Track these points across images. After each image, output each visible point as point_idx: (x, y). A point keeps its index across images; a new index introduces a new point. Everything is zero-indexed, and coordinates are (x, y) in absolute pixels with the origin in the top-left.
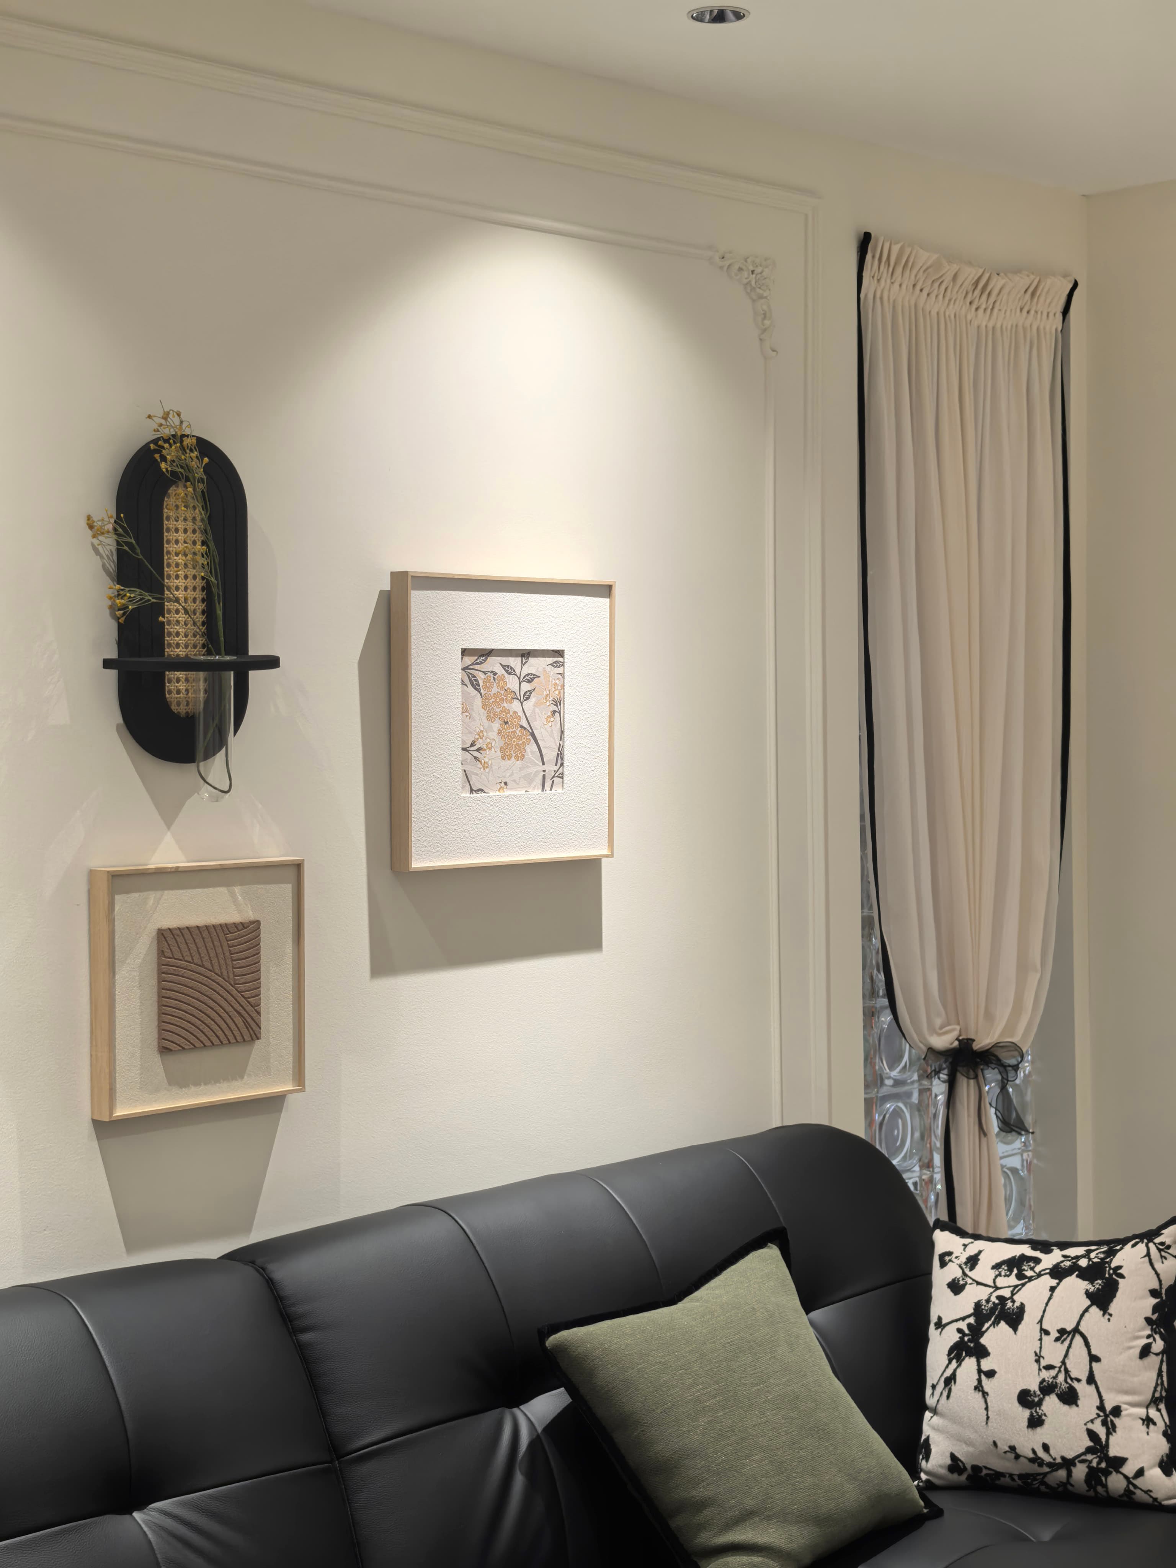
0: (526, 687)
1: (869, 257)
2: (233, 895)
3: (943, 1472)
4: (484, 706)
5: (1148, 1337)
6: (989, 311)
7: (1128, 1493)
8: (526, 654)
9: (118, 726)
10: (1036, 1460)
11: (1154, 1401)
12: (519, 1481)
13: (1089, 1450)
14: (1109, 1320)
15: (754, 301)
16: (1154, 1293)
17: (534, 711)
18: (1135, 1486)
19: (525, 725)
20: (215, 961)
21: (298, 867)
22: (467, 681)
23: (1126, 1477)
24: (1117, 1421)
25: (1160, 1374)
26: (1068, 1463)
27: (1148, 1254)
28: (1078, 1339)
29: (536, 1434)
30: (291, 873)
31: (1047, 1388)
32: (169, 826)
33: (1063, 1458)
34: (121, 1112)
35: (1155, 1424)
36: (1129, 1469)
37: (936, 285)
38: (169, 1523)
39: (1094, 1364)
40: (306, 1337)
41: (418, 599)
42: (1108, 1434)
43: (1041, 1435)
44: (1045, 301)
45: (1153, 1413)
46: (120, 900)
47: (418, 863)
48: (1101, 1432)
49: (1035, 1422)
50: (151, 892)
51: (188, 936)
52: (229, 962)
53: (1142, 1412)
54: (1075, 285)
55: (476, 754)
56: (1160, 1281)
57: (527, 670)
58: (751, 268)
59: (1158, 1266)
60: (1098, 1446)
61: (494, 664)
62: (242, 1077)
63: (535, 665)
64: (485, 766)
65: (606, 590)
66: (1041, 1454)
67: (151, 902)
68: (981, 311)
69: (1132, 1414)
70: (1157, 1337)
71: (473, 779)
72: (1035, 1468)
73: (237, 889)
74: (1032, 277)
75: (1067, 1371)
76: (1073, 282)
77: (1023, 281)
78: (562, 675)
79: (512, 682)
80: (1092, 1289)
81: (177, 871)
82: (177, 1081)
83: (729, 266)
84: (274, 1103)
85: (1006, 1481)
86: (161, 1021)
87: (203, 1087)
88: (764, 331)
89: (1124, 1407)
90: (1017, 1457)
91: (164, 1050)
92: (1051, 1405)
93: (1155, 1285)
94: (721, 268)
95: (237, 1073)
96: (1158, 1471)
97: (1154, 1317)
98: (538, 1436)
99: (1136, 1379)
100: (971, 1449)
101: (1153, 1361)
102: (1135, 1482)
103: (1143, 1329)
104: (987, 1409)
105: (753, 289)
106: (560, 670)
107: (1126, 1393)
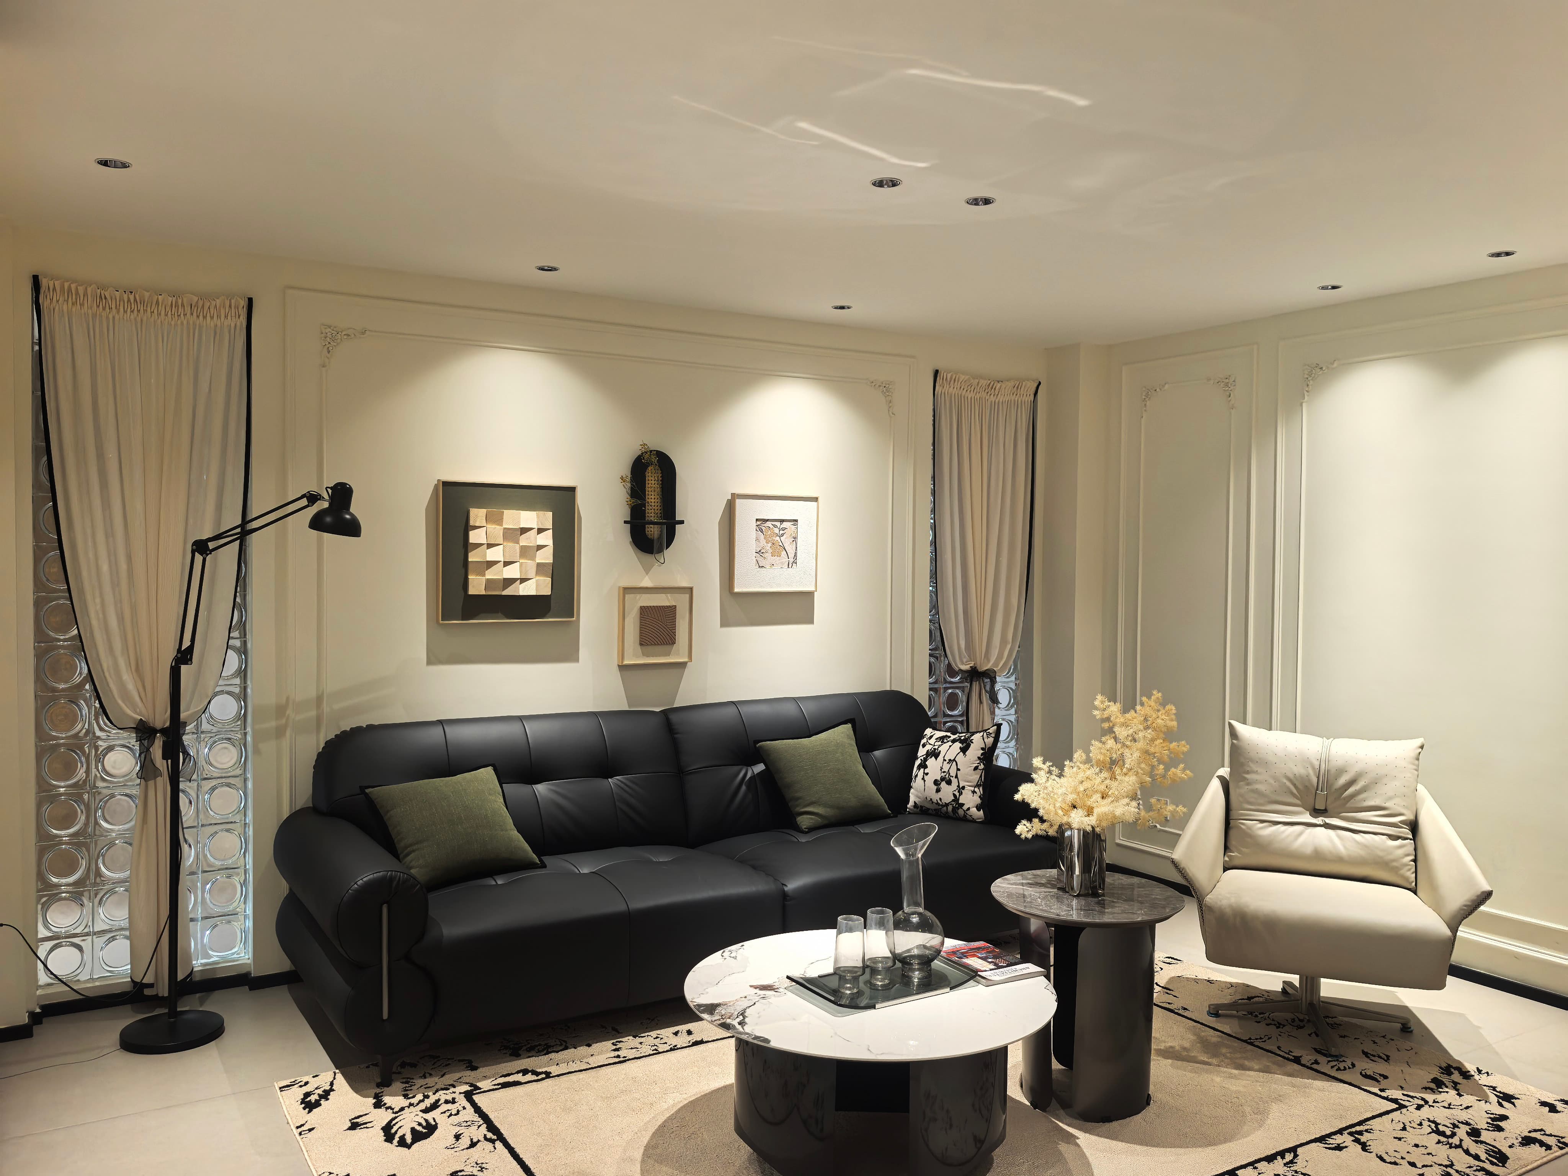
0: (781, 532)
1: (938, 378)
2: (667, 596)
3: (912, 808)
4: (765, 538)
5: (978, 763)
6: (995, 396)
7: (965, 816)
8: (782, 521)
9: (630, 542)
10: (937, 804)
11: (978, 786)
12: (744, 788)
13: (953, 801)
14: (965, 757)
15: (885, 397)
16: (982, 749)
17: (785, 540)
18: (967, 814)
19: (781, 544)
20: (660, 618)
21: (691, 589)
22: (758, 529)
23: (964, 810)
24: (963, 791)
25: (981, 776)
26: (947, 805)
27: (983, 736)
28: (954, 763)
29: (753, 775)
30: (690, 590)
31: (943, 779)
32: (647, 574)
33: (945, 803)
34: (626, 662)
35: (976, 793)
36: (965, 808)
37: (969, 387)
38: (619, 783)
39: (958, 771)
40: (676, 736)
41: (738, 502)
42: (960, 795)
43: (940, 795)
44: (1024, 390)
45: (976, 789)
46: (627, 596)
47: (736, 590)
48: (958, 794)
49: (938, 791)
50: (638, 595)
51: (650, 609)
52: (664, 618)
53: (972, 789)
54: (1040, 383)
55: (761, 554)
56: (985, 745)
57: (782, 526)
58: (884, 385)
59: (986, 740)
60: (956, 799)
61: (769, 524)
62: (669, 656)
63: (785, 525)
64: (765, 558)
65: (815, 499)
66: (939, 801)
67: (638, 597)
68: (992, 395)
69: (968, 790)
70: (982, 764)
71: (760, 563)
72: (937, 807)
73: (669, 595)
74: (1016, 382)
75: (949, 774)
76: (1038, 382)
77: (1011, 384)
78: (797, 528)
79: (776, 530)
80: (962, 746)
81: (647, 588)
82: (646, 655)
83: (875, 385)
84: (683, 665)
85: (930, 812)
86: (641, 635)
87: (655, 658)
88: (890, 407)
89: (966, 786)
90: (933, 802)
91: (641, 644)
92: (943, 784)
93: (984, 746)
94: (872, 386)
95: (668, 654)
96: (975, 809)
97: (982, 757)
98: (754, 776)
99: (972, 777)
100: (920, 800)
101: (979, 772)
102: (967, 812)
103: (977, 761)
104: (925, 786)
105: (885, 393)
106: (796, 527)
107: (968, 782)
